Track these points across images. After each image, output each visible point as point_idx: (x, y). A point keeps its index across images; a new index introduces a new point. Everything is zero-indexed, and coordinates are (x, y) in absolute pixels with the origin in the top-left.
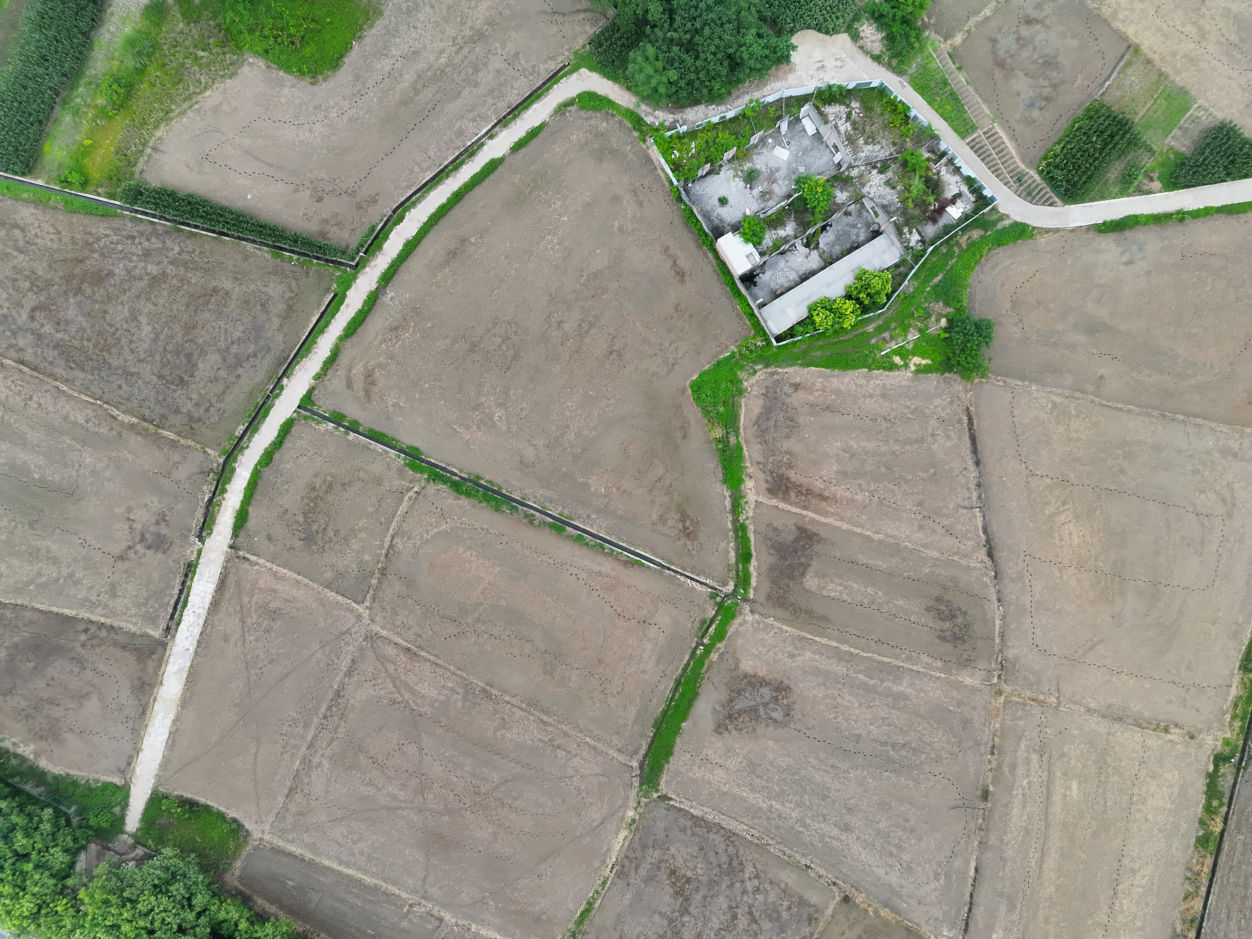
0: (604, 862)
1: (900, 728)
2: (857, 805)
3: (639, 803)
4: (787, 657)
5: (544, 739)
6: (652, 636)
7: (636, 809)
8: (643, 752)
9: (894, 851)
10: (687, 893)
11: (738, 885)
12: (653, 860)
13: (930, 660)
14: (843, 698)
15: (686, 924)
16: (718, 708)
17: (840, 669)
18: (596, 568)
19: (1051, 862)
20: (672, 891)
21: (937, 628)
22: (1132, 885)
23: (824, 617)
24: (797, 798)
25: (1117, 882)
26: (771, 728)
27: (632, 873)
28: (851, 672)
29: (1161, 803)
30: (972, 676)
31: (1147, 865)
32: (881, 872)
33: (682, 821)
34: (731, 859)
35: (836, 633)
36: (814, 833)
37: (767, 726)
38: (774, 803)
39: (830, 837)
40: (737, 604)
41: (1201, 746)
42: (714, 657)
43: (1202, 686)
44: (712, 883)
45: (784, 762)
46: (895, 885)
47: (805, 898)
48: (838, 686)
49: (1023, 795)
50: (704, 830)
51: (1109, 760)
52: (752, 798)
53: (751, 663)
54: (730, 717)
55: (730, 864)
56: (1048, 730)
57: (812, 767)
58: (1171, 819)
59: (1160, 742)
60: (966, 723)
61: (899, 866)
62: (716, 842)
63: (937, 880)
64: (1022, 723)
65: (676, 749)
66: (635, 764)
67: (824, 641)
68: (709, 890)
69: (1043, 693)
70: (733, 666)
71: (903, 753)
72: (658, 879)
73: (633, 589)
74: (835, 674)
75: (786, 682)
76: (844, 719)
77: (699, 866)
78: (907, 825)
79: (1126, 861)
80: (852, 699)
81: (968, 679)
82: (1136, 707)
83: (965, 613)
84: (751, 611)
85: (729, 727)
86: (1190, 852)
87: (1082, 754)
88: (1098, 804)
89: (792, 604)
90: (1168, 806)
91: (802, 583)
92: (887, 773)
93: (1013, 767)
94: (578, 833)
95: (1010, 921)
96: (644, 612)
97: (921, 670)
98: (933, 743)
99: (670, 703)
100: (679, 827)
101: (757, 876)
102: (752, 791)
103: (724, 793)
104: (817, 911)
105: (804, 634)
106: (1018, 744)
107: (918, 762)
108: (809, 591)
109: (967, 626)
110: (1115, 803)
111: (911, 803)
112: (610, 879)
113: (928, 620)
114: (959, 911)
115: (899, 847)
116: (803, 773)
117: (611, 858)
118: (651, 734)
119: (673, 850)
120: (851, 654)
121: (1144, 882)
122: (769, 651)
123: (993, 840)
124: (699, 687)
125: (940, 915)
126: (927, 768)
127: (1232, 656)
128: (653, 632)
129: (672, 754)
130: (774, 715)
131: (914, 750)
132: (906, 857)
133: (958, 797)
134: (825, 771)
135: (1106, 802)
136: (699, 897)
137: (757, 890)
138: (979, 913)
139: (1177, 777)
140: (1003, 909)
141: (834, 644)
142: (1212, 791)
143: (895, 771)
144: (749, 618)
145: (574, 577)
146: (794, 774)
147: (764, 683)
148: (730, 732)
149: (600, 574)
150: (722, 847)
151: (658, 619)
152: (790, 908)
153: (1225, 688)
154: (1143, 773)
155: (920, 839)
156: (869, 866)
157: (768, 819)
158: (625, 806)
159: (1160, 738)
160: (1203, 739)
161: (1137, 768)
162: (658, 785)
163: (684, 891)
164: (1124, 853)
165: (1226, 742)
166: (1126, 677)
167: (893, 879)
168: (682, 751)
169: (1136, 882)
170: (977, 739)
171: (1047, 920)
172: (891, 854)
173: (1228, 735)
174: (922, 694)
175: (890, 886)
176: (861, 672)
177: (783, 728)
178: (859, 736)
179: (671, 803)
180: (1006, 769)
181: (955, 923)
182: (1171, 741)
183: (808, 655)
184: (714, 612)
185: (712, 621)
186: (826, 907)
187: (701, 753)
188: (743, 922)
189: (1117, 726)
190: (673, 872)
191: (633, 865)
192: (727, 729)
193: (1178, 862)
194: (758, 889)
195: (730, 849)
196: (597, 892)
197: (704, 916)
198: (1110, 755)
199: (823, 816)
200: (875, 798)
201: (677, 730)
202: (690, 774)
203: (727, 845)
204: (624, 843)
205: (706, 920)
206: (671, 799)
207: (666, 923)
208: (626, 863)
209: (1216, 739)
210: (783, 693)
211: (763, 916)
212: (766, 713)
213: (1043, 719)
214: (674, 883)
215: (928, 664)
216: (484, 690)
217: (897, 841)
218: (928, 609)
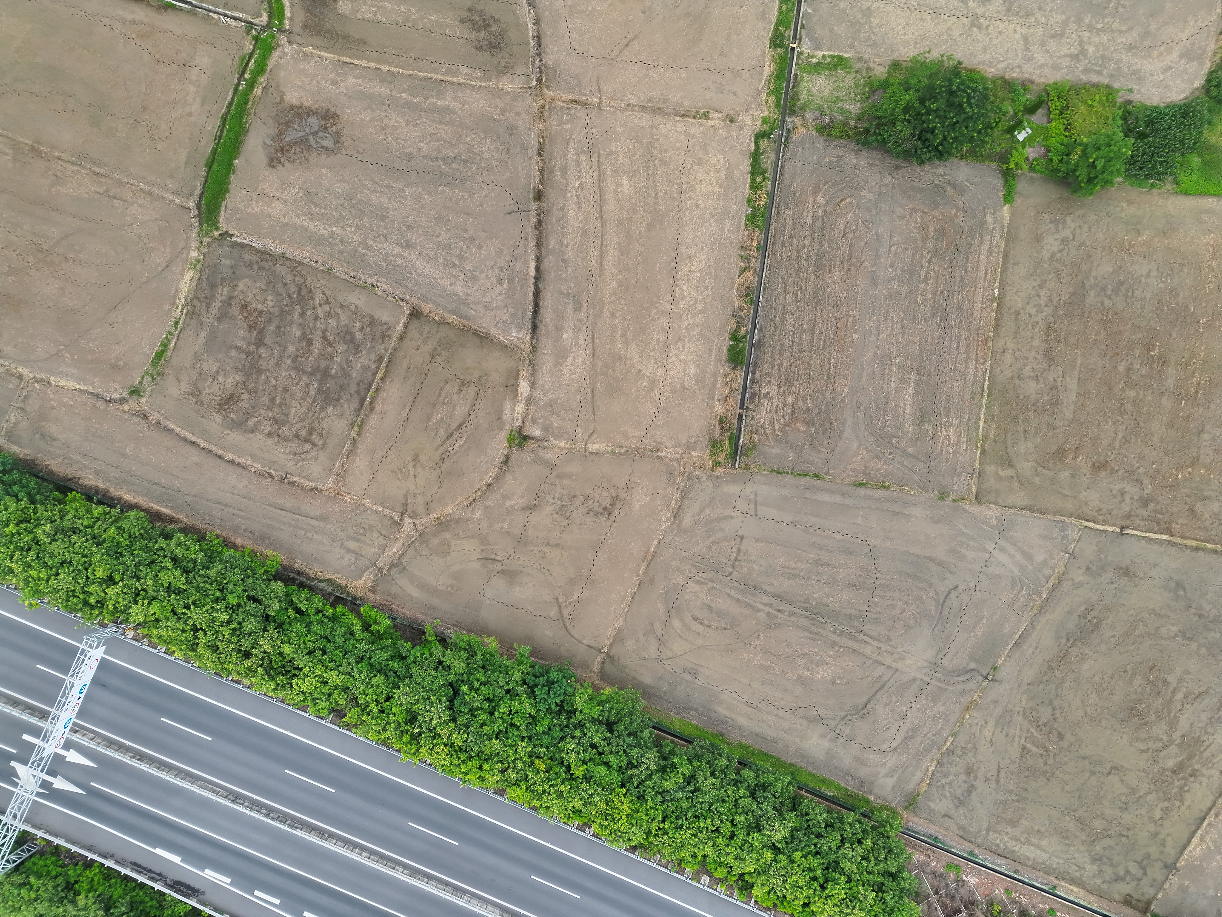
0: (174, 304)
1: (449, 142)
2: (415, 221)
3: (201, 242)
4: (331, 84)
5: (98, 190)
6: (194, 78)
7: (198, 249)
8: (198, 192)
9: (457, 262)
10: (261, 325)
11: (309, 313)
12: (223, 298)
13: (469, 71)
14: (390, 119)
15: (263, 355)
16: (269, 142)
17: (383, 90)
18: (130, 17)
19: (610, 259)
20: (246, 326)
21: (473, 39)
22: (690, 271)
23: (362, 40)
24: (357, 221)
25: (676, 270)
26: (323, 156)
27: (204, 312)
28: (395, 92)
29: (710, 188)
30: (512, 82)
31: (702, 250)
32: (446, 283)
33: (247, 257)
34: (300, 289)
35: (375, 54)
36: (377, 253)
37: (319, 154)
38: (335, 229)
39: (393, 255)
40: (273, 37)
41: (742, 129)
42: (258, 91)
43: (736, 69)
44: (283, 314)
45: (339, 187)
46: (461, 294)
47: (376, 317)
48: (384, 108)
49: (577, 197)
50: (270, 263)
51: (655, 152)
52: (311, 225)
53: (296, 94)
54: (281, 149)
55: (299, 293)
56: (594, 131)
57: (368, 189)
58: (721, 203)
59: (702, 129)
60: (512, 129)
61: (463, 276)
62: (283, 274)
63: (501, 284)
64: (569, 126)
65: (232, 187)
66: (192, 204)
67: (364, 63)
68: (282, 320)
69: (585, 95)
70: (278, 100)
71: (455, 166)
72: (230, 315)
73: (170, 34)
74: (379, 96)
75: (333, 109)
76: (393, 139)
77: (269, 298)
78: (466, 236)
79: (682, 249)
80: (399, 118)
81: (508, 85)
82: (675, 97)
83: (498, 21)
84: (289, 42)
85: (282, 159)
86: (741, 232)
87: (629, 149)
88: (649, 197)
89: (329, 31)
90: (717, 190)
91: (336, 8)
92: (441, 188)
93: (565, 170)
94: (144, 279)
95: (578, 320)
96: (183, 55)
97: (462, 81)
98: (483, 153)
99: (219, 141)
100: (244, 262)
101: (327, 302)
102: (312, 219)
103: (285, 225)
104: (389, 328)
105: (344, 59)
106: (567, 149)
107: (469, 173)
108: (342, 16)
109: (502, 33)
110: (666, 193)
111: (468, 214)
112: (182, 319)
113: (463, 31)
114: (525, 310)
115: (461, 257)
116: (359, 196)
117: (179, 299)
118: (204, 174)
119: (241, 286)
120: (393, 74)
121: (701, 266)
122: (312, 80)
123: (552, 243)
124: (246, 122)
125: (507, 317)
126: (479, 178)
127: (763, 36)
128: (194, 73)
129: (228, 191)
130: (325, 143)
131: (465, 162)
132: (469, 266)
133: (512, 202)
134: (381, 192)
135: (657, 195)
136: (272, 328)
137: (329, 315)
138: (547, 315)
139: (722, 161)
140: (570, 308)
141: (373, 65)
142: (756, 169)
143: (448, 185)
144: (288, 49)
145: (107, 29)
146: (351, 199)
147: (311, 112)
148: (283, 165)
149: (134, 22)
150: (289, 279)
151: (197, 60)
152: (363, 328)
153: (758, 69)
154: (689, 160)
155: (480, 247)
156: (434, 278)
157: (331, 245)
158: (187, 248)
159: (701, 125)
160: (742, 121)
161: (683, 157)
162: (218, 222)
163: (257, 324)
164: (679, 241)
165: (765, 120)
166: (662, 70)
167: (459, 289)
168: (238, 188)
169: (693, 268)
170: (523, 144)
171: (613, 315)
172: (455, 265)
173: (767, 113)
174: (466, 106)
175: (456, 295)
176: (404, 91)
177: (335, 155)
178: (410, 155)
179: (234, 239)
180: (558, 173)
181: (523, 324)
182: (712, 126)
183: (351, 80)
184: (252, 47)
185: (251, 55)
186: (398, 324)
187: (257, 188)
188: (317, 346)
189: (659, 119)
190: (244, 307)
191: (204, 304)
192: (280, 162)
193: (731, 243)
194: (330, 313)
195: (297, 279)
196: (170, 333)
197: (280, 346)
198: (655, 148)
199: (385, 236)
200: (433, 213)
201: (229, 167)
202: (249, 210)
203: (295, 275)
204: (190, 284)
205: (284, 350)
206: (233, 235)
207: (243, 356)
208: (196, 302)
209: (754, 119)
210: (331, 121)
211: (337, 339)
212: (317, 142)
213: (588, 121)
214: (246, 318)
215: (468, 75)
216: (33, 149)
217: (458, 253)
218: (462, 21)
